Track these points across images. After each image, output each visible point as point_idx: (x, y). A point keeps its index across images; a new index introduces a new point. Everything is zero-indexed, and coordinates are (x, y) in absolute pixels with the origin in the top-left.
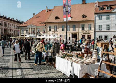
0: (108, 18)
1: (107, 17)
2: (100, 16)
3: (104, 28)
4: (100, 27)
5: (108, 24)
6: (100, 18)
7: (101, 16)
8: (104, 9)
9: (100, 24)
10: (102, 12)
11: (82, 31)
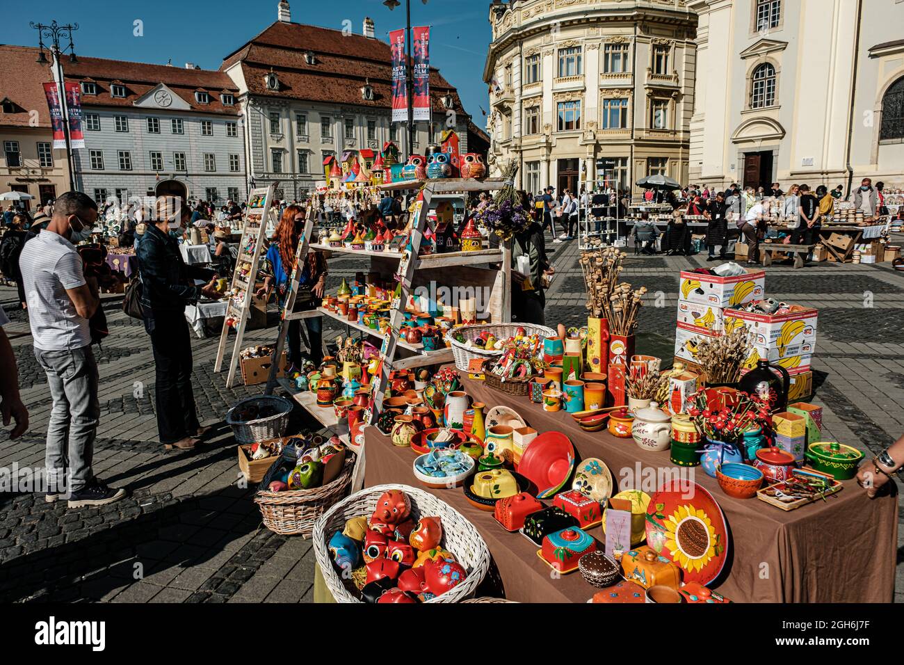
0: (122, 128)
1: (118, 123)
2: (89, 117)
3: (111, 163)
4: (96, 157)
6: (89, 122)
7: (95, 117)
8: (100, 90)
9: (95, 148)
10: (96, 101)
11: (10, 170)
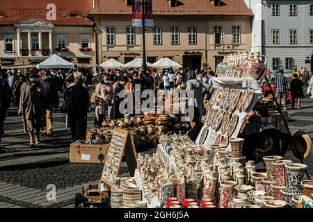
0: (293, 13)
1: (291, 10)
2: (274, 6)
3: (284, 39)
4: (275, 35)
5: (293, 28)
6: (274, 9)
7: (277, 6)
9: (276, 28)
11: (215, 46)
